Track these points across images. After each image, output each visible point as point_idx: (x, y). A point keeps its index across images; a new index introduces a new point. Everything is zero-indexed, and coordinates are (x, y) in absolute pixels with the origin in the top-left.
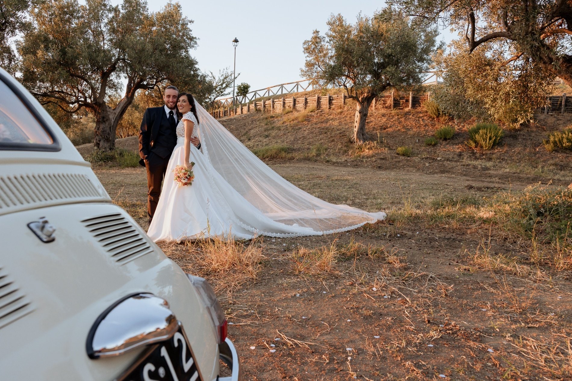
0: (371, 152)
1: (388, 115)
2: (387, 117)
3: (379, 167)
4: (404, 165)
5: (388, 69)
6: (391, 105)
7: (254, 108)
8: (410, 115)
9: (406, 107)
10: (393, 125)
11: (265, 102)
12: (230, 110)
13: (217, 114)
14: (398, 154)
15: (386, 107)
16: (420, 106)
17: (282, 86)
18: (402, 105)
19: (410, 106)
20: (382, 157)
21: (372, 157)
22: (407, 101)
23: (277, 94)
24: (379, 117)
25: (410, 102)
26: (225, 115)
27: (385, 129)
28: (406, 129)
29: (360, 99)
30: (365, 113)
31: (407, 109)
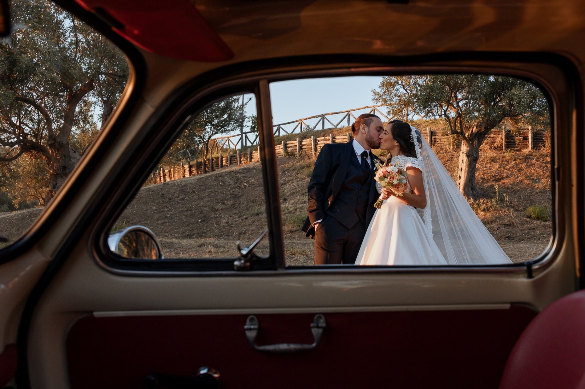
0: (488, 214)
1: (501, 160)
2: (499, 162)
3: (507, 237)
4: (542, 234)
5: (513, 91)
6: (502, 145)
7: (282, 151)
8: (532, 159)
9: (524, 147)
10: (511, 174)
11: (302, 142)
12: (240, 155)
13: (217, 162)
14: (530, 217)
15: (495, 148)
16: (544, 146)
17: (323, 117)
18: (518, 144)
19: (530, 146)
20: (506, 222)
21: (492, 222)
22: (526, 138)
23: (316, 129)
24: (487, 163)
25: (530, 140)
26: (231, 163)
27: (499, 180)
28: (530, 179)
29: (466, 136)
30: (475, 156)
31: (526, 151)
